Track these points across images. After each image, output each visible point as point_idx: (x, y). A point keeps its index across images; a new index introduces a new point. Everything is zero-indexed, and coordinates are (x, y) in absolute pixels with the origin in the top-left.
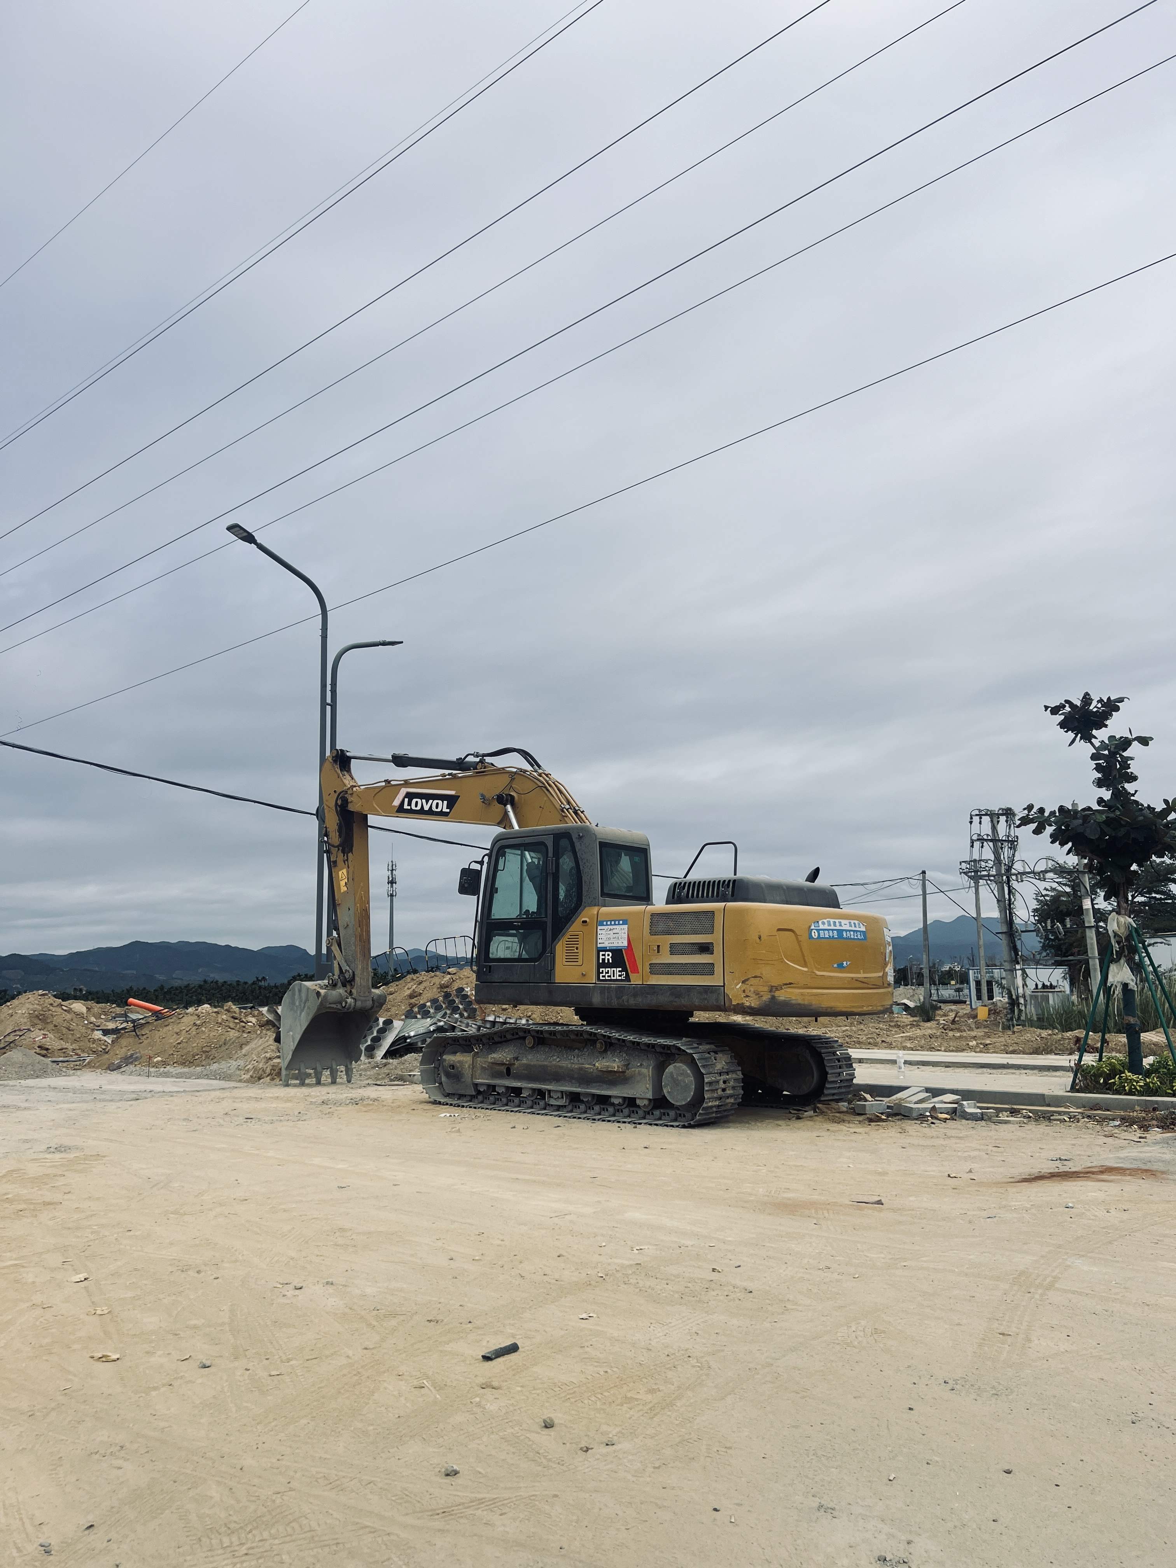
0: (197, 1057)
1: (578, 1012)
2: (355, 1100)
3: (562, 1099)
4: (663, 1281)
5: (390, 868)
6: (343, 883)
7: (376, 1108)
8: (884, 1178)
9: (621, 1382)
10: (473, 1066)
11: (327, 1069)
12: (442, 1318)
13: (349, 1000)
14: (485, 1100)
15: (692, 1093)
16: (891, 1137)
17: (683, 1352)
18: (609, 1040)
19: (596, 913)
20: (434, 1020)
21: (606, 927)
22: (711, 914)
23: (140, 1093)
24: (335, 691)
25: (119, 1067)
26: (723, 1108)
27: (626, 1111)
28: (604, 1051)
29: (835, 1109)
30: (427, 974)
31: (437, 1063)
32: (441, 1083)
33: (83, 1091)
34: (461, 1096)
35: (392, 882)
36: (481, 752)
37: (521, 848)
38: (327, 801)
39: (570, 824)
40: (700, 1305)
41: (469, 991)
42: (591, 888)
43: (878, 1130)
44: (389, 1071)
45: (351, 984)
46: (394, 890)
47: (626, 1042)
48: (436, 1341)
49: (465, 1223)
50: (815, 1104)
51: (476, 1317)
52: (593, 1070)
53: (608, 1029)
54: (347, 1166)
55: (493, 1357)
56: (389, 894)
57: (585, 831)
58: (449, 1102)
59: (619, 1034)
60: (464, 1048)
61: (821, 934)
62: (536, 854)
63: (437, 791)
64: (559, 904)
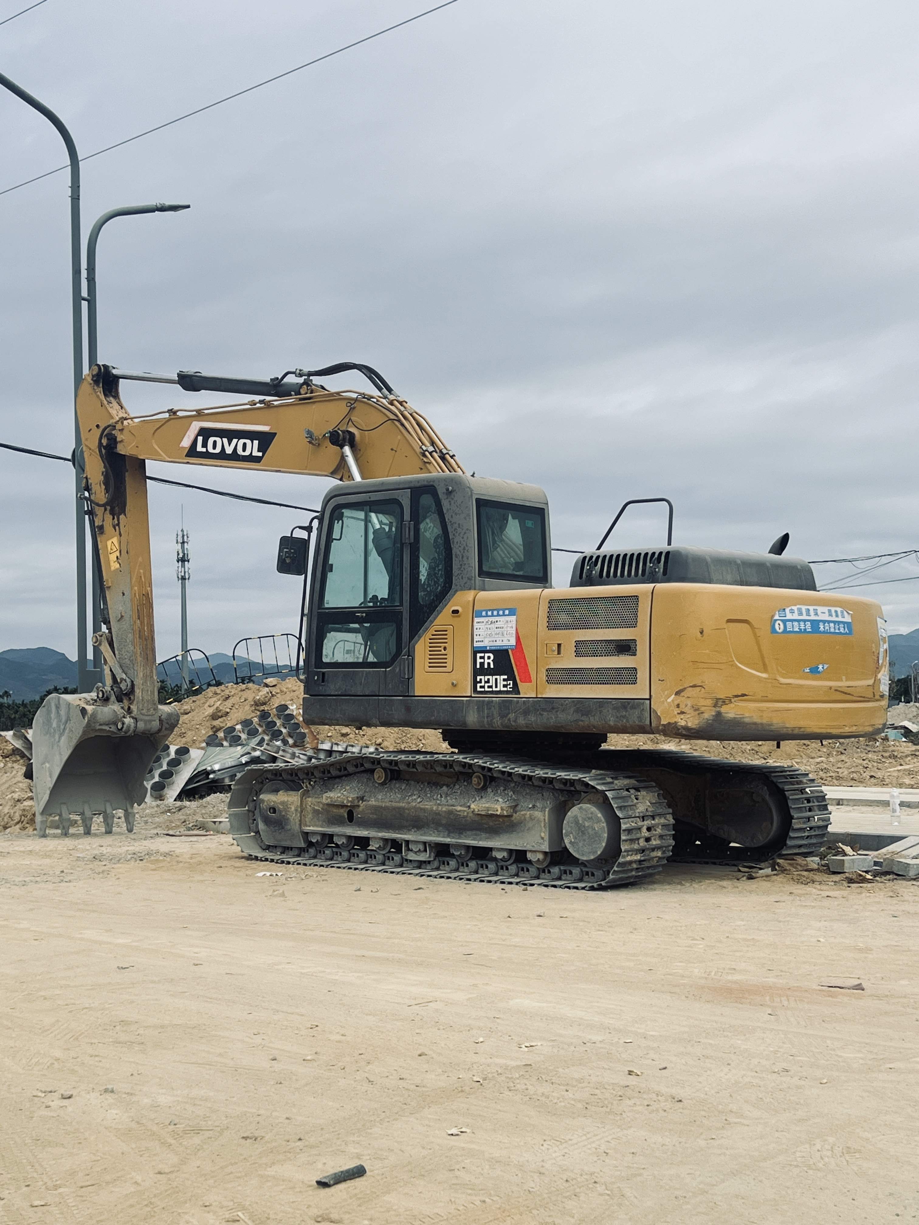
1: (447, 735)
2: (139, 854)
3: (424, 853)
4: (561, 1087)
5: (180, 540)
6: (113, 557)
7: (169, 865)
8: (866, 955)
9: (504, 1215)
10: (302, 809)
11: (100, 814)
12: (262, 1134)
13: (128, 720)
14: (319, 854)
15: (604, 844)
16: (879, 903)
17: (585, 1177)
18: (489, 774)
19: (471, 599)
20: (247, 749)
21: (485, 619)
22: (635, 598)
24: (94, 279)
26: (646, 864)
27: (513, 869)
28: (482, 788)
29: (801, 866)
30: (235, 686)
31: (252, 805)
32: (257, 832)
34: (285, 850)
35: (183, 560)
36: (306, 370)
37: (365, 508)
38: (87, 439)
39: (434, 474)
40: (611, 1117)
41: (295, 709)
42: (465, 564)
43: (861, 893)
44: (185, 817)
45: (130, 698)
46: (186, 570)
47: (513, 776)
48: (254, 1163)
49: (292, 1014)
50: (773, 859)
51: (307, 1133)
52: (468, 813)
53: (488, 758)
54: (130, 941)
55: (332, 1182)
56: (180, 577)
57: (456, 483)
58: (269, 858)
59: (503, 765)
60: (288, 785)
61: (788, 627)
62: (387, 516)
63: (244, 425)
64: (420, 587)
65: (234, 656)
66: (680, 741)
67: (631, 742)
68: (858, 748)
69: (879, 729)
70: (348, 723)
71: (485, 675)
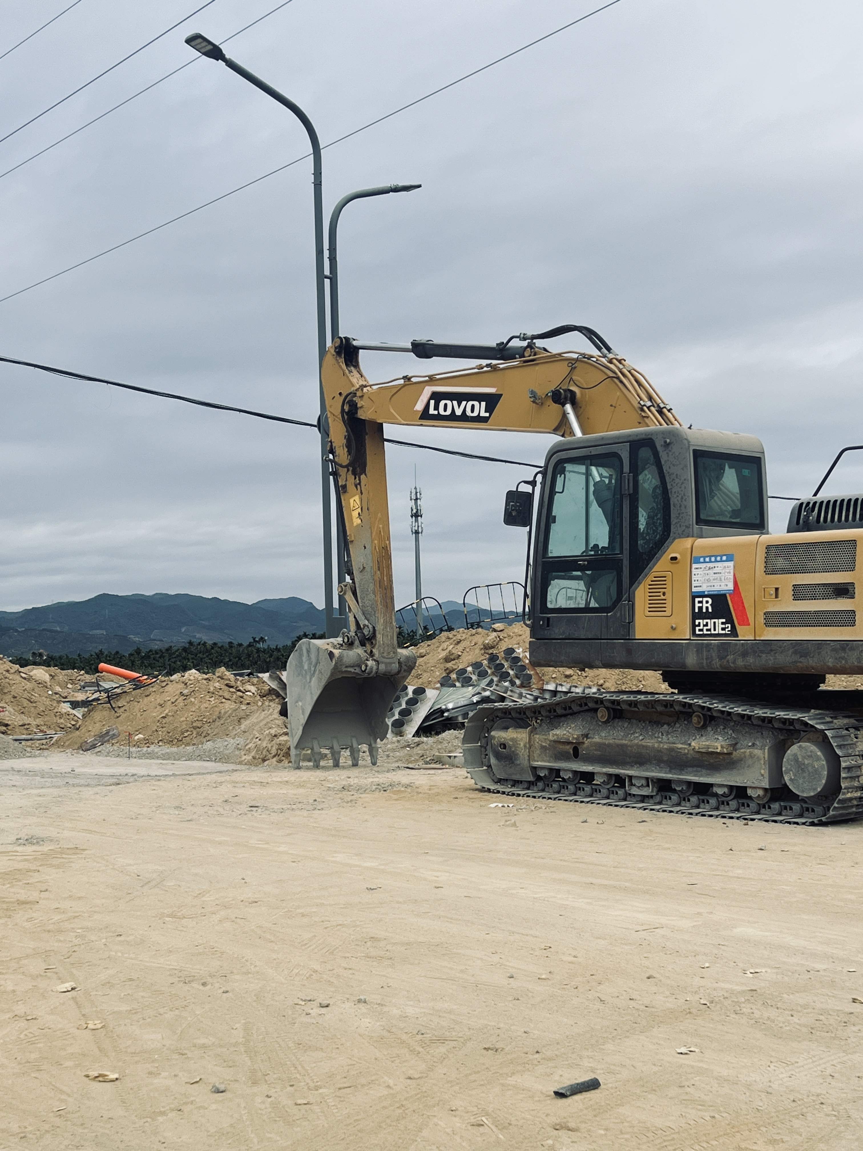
0: (186, 734)
1: (667, 677)
2: (383, 786)
3: (647, 788)
4: (786, 1012)
5: (414, 497)
6: (355, 514)
7: (409, 795)
9: (733, 1130)
10: (530, 746)
11: (347, 748)
12: (502, 1046)
13: (370, 663)
14: (547, 788)
15: (824, 782)
17: (813, 1098)
18: (709, 713)
19: (689, 546)
20: (478, 689)
21: (703, 566)
22: (853, 543)
23: (120, 777)
24: (335, 258)
25: (94, 747)
27: (734, 804)
28: (702, 726)
30: (466, 631)
31: (484, 741)
32: (489, 766)
33: (52, 774)
34: (516, 783)
35: (416, 515)
36: (530, 333)
37: (586, 461)
38: (331, 406)
39: (652, 428)
40: (837, 1042)
41: (522, 652)
42: (683, 513)
44: (423, 752)
45: (372, 643)
46: (420, 525)
47: (732, 715)
48: (496, 1073)
49: (527, 935)
51: (544, 1046)
52: (688, 751)
53: (707, 698)
54: (377, 864)
55: (568, 1093)
56: (414, 531)
57: (673, 435)
58: (501, 790)
59: (723, 705)
60: (517, 723)
62: (606, 469)
63: (472, 388)
64: (639, 536)
65: (464, 603)
67: (848, 683)
70: (572, 665)
71: (703, 619)
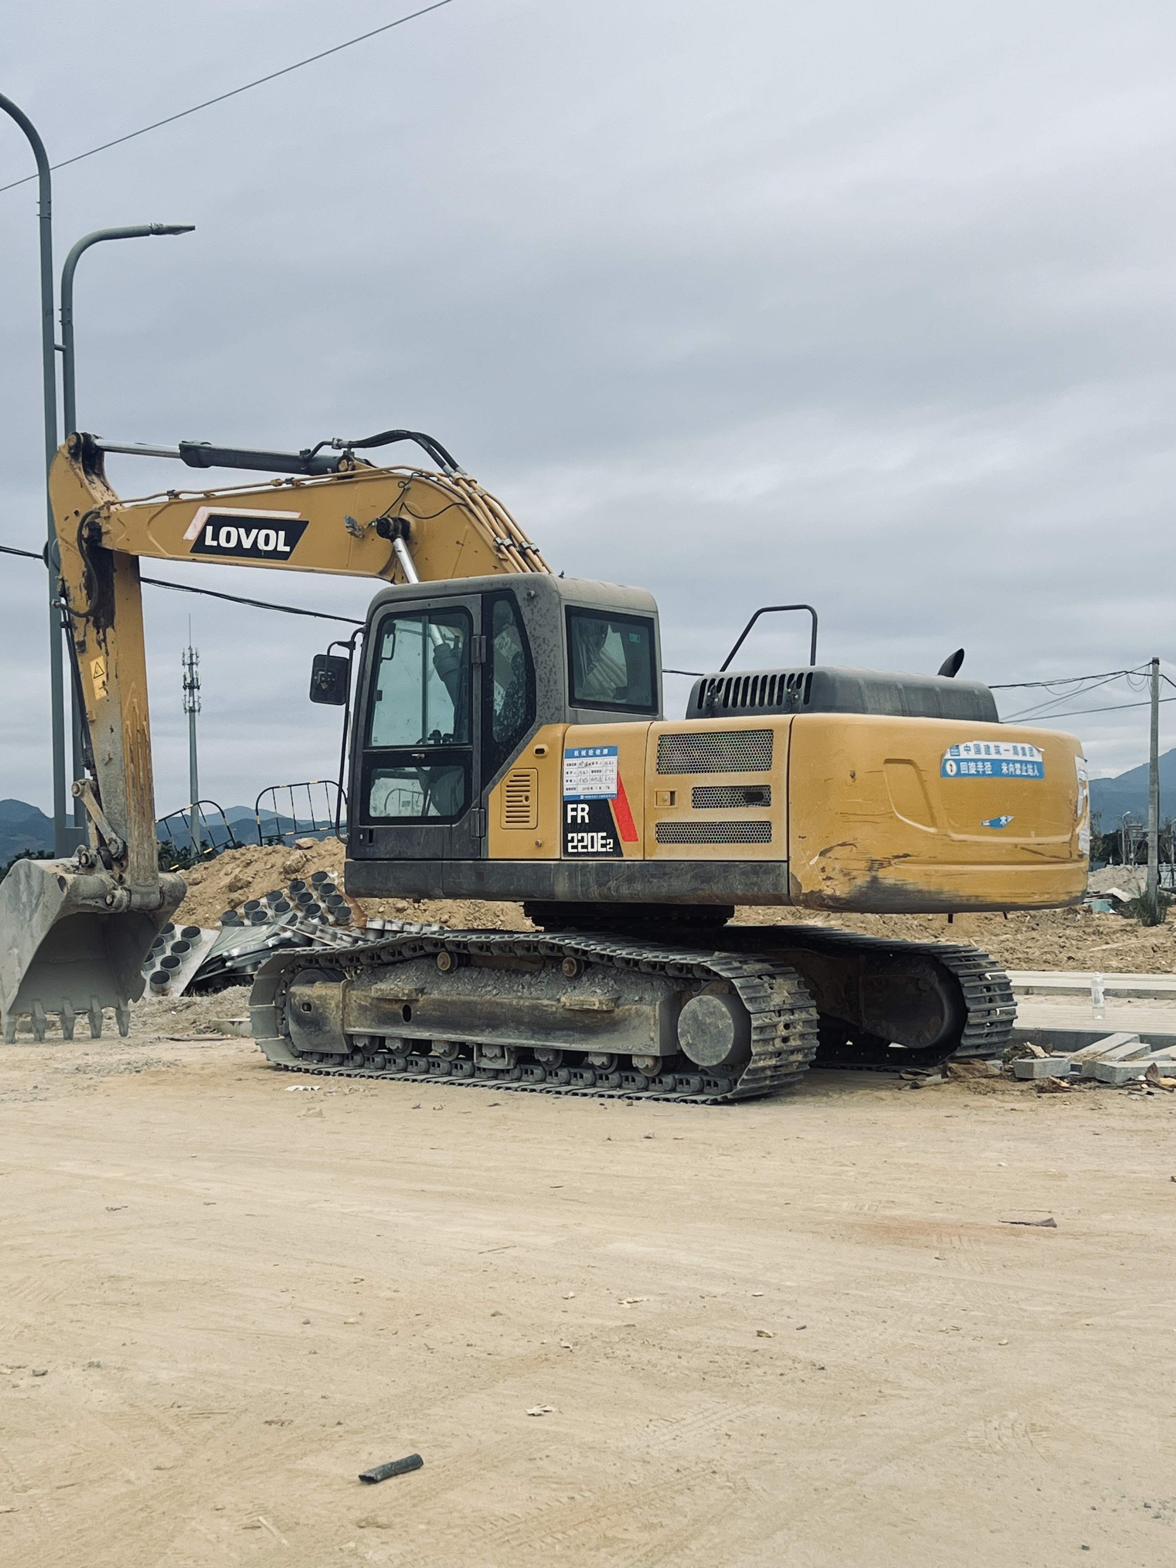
1: (530, 910)
2: (135, 1065)
3: (502, 1059)
4: (672, 1353)
5: (188, 661)
6: (98, 683)
7: (173, 1078)
8: (1059, 1183)
9: (598, 1514)
10: (345, 1005)
11: (85, 1013)
12: (290, 1418)
13: (119, 893)
14: (367, 1062)
15: (730, 1046)
16: (1075, 1117)
17: (702, 1465)
18: (585, 958)
19: (560, 735)
20: (275, 928)
21: (578, 761)
22: (767, 734)
24: (70, 322)
26: (783, 1071)
27: (615, 1078)
28: (576, 975)
29: (979, 1071)
30: (259, 848)
31: (280, 1000)
32: (288, 1035)
34: (323, 1057)
35: (191, 686)
36: (346, 440)
37: (423, 618)
38: (63, 531)
39: (512, 574)
40: (735, 1390)
41: (336, 877)
42: (552, 691)
43: (1054, 1105)
44: (195, 1017)
45: (122, 865)
46: (196, 699)
47: (614, 960)
48: (280, 1455)
49: (331, 1264)
50: (944, 1062)
51: (349, 1415)
52: (557, 1008)
53: (583, 938)
54: (123, 1174)
55: (379, 1477)
56: (188, 709)
57: (539, 585)
58: (303, 1067)
59: (602, 947)
60: (327, 975)
61: (962, 769)
62: (451, 628)
63: (265, 511)
64: (494, 720)
65: (257, 810)
66: (829, 915)
67: (766, 917)
68: (1053, 922)
69: (1077, 897)
70: (404, 895)
71: (578, 832)
